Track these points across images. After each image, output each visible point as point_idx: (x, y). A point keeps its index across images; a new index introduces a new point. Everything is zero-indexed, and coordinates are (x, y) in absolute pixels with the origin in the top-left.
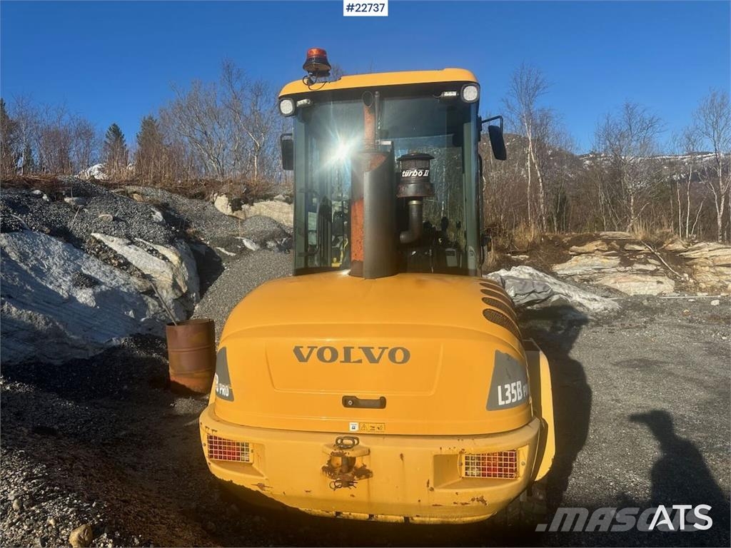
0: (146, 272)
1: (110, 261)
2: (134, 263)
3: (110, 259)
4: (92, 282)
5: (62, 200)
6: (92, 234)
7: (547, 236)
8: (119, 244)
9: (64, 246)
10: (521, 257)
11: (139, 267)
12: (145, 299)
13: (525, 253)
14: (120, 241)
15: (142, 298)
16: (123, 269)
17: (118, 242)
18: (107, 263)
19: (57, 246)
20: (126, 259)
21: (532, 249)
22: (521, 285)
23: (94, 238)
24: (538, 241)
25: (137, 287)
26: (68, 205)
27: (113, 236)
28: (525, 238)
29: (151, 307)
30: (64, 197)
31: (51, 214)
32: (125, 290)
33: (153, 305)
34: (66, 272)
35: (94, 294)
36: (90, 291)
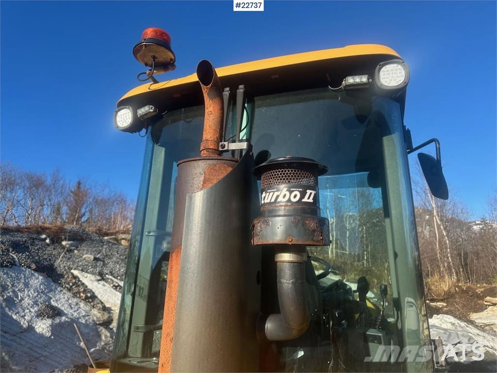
0: (107, 306)
1: (80, 294)
2: (99, 297)
3: (79, 293)
4: (56, 313)
5: (60, 243)
6: (72, 271)
7: (461, 287)
8: (91, 280)
9: (43, 281)
10: (440, 304)
11: (103, 301)
12: (99, 330)
13: (442, 300)
14: (93, 277)
15: (97, 329)
16: (89, 302)
17: (91, 278)
18: (76, 296)
19: (37, 280)
20: (93, 293)
21: (448, 297)
22: (446, 336)
23: (72, 274)
24: (453, 290)
25: (95, 318)
26: (63, 247)
27: (88, 273)
28: (441, 287)
29: (103, 338)
30: (63, 240)
31: (46, 254)
32: (84, 322)
33: (106, 336)
34: (36, 303)
35: (52, 326)
36: (49, 322)
